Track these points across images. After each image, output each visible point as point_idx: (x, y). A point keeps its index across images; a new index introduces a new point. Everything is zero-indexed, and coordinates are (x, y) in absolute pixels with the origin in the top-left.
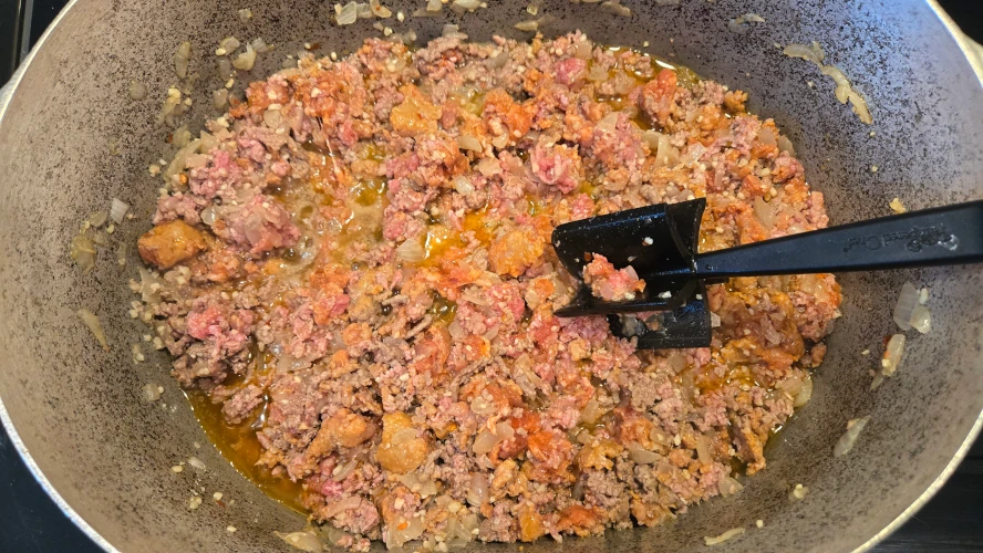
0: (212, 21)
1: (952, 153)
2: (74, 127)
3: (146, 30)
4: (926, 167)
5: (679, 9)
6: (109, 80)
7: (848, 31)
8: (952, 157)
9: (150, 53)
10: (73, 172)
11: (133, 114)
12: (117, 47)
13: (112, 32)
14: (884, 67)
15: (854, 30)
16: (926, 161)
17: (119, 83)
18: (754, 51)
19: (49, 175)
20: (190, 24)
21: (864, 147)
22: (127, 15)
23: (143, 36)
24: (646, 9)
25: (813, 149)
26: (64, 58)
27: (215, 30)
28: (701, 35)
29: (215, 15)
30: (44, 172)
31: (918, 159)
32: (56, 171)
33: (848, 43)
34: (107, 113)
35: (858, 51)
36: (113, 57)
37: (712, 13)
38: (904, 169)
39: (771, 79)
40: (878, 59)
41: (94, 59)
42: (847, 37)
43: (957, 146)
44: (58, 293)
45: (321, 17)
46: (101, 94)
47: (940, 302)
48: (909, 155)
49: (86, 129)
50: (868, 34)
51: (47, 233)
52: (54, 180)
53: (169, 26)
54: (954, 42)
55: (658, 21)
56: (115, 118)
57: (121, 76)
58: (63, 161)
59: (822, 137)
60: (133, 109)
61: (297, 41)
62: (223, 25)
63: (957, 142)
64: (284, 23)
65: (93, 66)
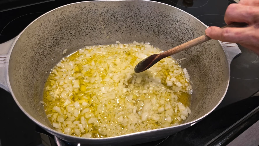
0: (59, 32)
1: (209, 46)
2: (29, 48)
3: (46, 31)
4: (205, 50)
5: (153, 31)
6: (37, 40)
7: (185, 29)
8: (210, 46)
9: (46, 36)
10: (27, 58)
11: (40, 49)
12: (40, 33)
13: (40, 30)
14: (193, 34)
15: (186, 29)
16: (205, 49)
17: (39, 41)
18: (169, 37)
19: (23, 57)
20: (54, 32)
21: (193, 51)
22: (43, 27)
23: (45, 32)
24: (147, 32)
25: (184, 55)
26: (30, 33)
27: (59, 34)
28: (158, 36)
29: (60, 30)
30: (22, 56)
31: (204, 49)
32: (24, 56)
33: (186, 32)
34: (36, 47)
35: (188, 33)
36: (39, 35)
37: (159, 31)
38: (202, 52)
39: (173, 42)
40: (192, 33)
41: (35, 35)
42: (185, 31)
43: (210, 44)
44: (22, 82)
45: (81, 34)
46: (35, 42)
47: (215, 72)
48: (202, 49)
49: (31, 49)
50: (189, 29)
51: (21, 69)
52: (24, 58)
53: (50, 31)
54: (204, 26)
55: (149, 34)
56: (37, 49)
57: (39, 40)
58: (26, 55)
59: (185, 52)
60: (40, 48)
61: (75, 39)
62: (61, 33)
63: (210, 43)
64: (73, 34)
65: (35, 36)
